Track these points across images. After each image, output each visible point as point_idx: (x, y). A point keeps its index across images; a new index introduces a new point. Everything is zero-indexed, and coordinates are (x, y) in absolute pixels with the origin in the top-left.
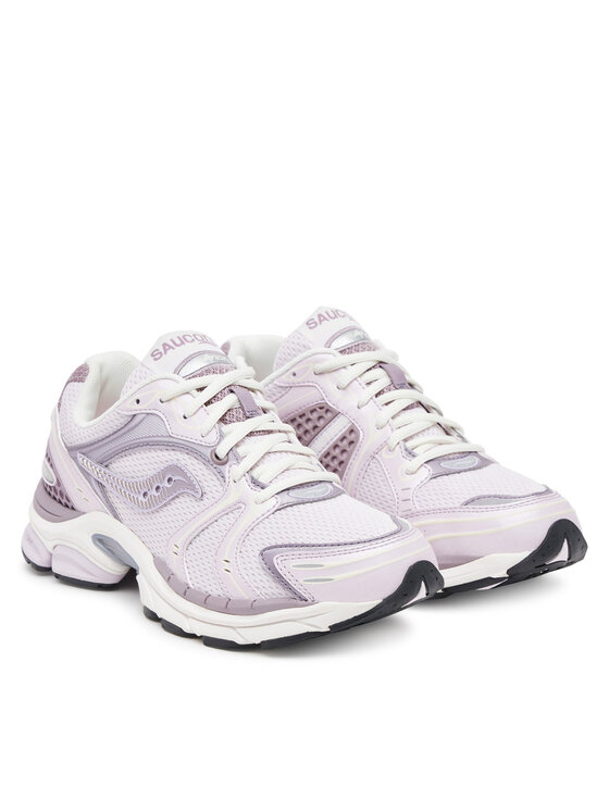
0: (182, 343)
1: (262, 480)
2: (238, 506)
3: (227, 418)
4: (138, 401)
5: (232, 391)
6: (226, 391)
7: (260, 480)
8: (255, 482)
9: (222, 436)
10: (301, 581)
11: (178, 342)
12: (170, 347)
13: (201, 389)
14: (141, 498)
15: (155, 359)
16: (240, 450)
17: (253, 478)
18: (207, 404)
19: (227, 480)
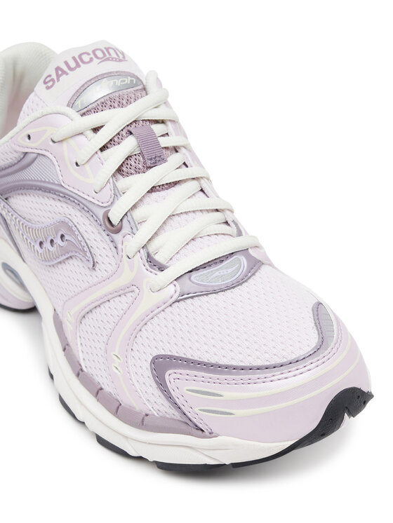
0: (78, 65)
1: (159, 258)
2: (131, 289)
3: (124, 169)
4: (29, 137)
5: (131, 133)
6: (124, 133)
7: (157, 258)
8: (151, 260)
9: (117, 194)
10: (196, 410)
11: (73, 64)
12: (64, 73)
13: (96, 130)
14: (37, 247)
15: (48, 88)
16: (137, 214)
17: (149, 255)
18: (103, 149)
19: (120, 253)
